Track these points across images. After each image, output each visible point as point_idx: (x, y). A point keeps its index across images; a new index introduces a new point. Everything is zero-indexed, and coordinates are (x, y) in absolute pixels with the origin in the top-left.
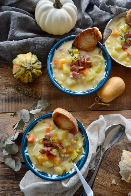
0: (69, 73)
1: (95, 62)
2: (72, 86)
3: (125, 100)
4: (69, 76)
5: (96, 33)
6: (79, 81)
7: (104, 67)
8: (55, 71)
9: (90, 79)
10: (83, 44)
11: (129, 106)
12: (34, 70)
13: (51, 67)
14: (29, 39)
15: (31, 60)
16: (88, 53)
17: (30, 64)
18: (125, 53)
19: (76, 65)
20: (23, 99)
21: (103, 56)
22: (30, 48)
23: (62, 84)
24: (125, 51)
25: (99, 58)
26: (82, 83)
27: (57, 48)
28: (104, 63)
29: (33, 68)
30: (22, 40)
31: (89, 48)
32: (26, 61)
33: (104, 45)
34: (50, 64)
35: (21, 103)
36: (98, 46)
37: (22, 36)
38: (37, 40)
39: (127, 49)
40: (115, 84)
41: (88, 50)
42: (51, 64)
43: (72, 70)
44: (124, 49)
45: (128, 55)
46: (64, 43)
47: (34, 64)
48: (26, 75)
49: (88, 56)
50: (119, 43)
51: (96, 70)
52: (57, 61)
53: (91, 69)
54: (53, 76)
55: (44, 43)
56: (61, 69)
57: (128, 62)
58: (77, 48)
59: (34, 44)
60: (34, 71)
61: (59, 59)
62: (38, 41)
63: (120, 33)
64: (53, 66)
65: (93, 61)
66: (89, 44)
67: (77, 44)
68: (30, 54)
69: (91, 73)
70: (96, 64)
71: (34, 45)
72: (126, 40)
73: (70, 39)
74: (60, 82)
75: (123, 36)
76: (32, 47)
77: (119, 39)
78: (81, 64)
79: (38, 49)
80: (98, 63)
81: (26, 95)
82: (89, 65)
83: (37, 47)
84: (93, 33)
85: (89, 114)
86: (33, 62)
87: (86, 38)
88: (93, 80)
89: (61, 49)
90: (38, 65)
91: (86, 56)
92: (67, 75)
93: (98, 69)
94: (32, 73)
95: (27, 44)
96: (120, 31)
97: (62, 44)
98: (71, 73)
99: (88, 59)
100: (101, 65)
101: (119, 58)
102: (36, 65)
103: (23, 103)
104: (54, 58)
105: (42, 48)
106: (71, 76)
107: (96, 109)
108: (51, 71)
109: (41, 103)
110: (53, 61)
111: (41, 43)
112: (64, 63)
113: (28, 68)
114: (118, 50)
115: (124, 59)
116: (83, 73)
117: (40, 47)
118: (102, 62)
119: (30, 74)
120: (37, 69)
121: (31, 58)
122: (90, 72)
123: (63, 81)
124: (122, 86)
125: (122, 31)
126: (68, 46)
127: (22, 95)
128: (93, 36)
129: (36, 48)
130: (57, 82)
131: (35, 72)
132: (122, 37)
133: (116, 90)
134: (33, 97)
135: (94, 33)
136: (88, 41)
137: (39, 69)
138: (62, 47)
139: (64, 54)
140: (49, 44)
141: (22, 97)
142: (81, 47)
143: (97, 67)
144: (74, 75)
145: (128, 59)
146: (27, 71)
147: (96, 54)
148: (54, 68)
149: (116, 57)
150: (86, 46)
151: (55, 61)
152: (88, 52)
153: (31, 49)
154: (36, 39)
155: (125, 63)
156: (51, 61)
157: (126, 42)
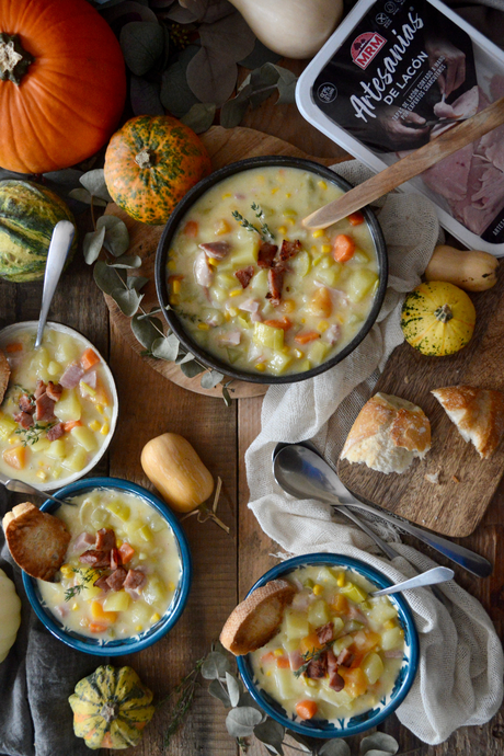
0: (128, 594)
1: (100, 520)
2: (163, 586)
3: (209, 424)
4: (136, 596)
5: (20, 524)
6: (150, 569)
7: (112, 494)
8: (122, 633)
9: (144, 538)
10: (48, 553)
11: (225, 415)
12: (117, 693)
13: (111, 645)
14: (31, 702)
15: (90, 702)
16: (74, 537)
17: (101, 704)
18: (75, 432)
19: (107, 577)
20: (200, 717)
21: (83, 496)
22: (57, 699)
23: (159, 616)
24: (69, 431)
25: (89, 507)
26: (156, 559)
27: (57, 624)
28: (101, 494)
29: (111, 698)
30: (35, 720)
31: (58, 536)
32: (93, 715)
33: (51, 492)
34: (103, 646)
35: (211, 723)
36: (53, 509)
37: (22, 720)
38: (35, 680)
39: (63, 426)
40: (161, 468)
41: (64, 535)
42: (101, 644)
43: (120, 587)
44: (63, 433)
45: (80, 423)
46: (44, 603)
47: (100, 694)
48: (131, 716)
49: (82, 540)
50: (46, 449)
51: (121, 519)
52: (95, 625)
53: (119, 532)
54: (134, 641)
55: (45, 660)
56: (116, 616)
57: (99, 424)
58: (59, 569)
59: (45, 687)
60: (121, 693)
61: (89, 621)
62: (39, 676)
63: (17, 441)
64: (109, 639)
65: (95, 526)
66: (47, 536)
67: (48, 569)
68: (72, 701)
69: (129, 534)
70: (105, 516)
71: (49, 688)
72: (38, 427)
73: (34, 586)
74: (154, 619)
75: (28, 433)
76: (55, 693)
77: (34, 448)
78: (105, 563)
79: (60, 677)
80: (102, 512)
81: (190, 708)
82: (109, 538)
83: (54, 678)
84: (18, 532)
85: (246, 530)
86: (97, 695)
87: (31, 548)
88: (148, 530)
89: (60, 613)
90: (103, 679)
91: (84, 546)
92: (132, 600)
93: (118, 512)
94: (127, 700)
95: (44, 707)
96: (13, 442)
97: (48, 609)
98: (128, 590)
99: (91, 540)
100: (109, 503)
101: (88, 450)
102: (104, 688)
103: (211, 717)
104: (87, 633)
105: (58, 665)
106: (137, 590)
107: (232, 508)
108: (121, 643)
110: (95, 636)
111: (44, 667)
112: (99, 607)
113: (113, 713)
114: (66, 452)
115: (92, 437)
116: (129, 559)
117: (53, 670)
118: (99, 500)
119: (128, 705)
120: (116, 684)
121: (85, 700)
122: (125, 535)
123: (150, 610)
124: (168, 449)
125: (11, 435)
126: (53, 593)
127: (190, 718)
128: (27, 529)
129: (57, 684)
130: (153, 630)
131: (124, 689)
132: (29, 438)
133: (178, 467)
134: (196, 688)
135: (20, 528)
136: (40, 543)
137: (116, 675)
138: (57, 610)
139: (75, 606)
140: (46, 647)
141: (194, 718)
142: (57, 556)
143: (114, 515)
144: (134, 584)
145: (92, 424)
146: (121, 714)
147: (78, 514)
148: (113, 632)
149: (86, 458)
150: (53, 544)
151: (94, 631)
152: (70, 537)
153: (58, 695)
154: (31, 682)
155: (102, 430)
156: (93, 642)
157: (43, 428)
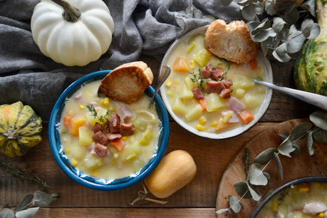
0: (90, 145)
1: (140, 125)
2: (96, 169)
3: (199, 189)
4: (89, 150)
5: (140, 75)
6: (107, 160)
7: (158, 133)
8: (64, 139)
9: (128, 158)
10: (118, 90)
11: (205, 199)
12: (23, 138)
13: (56, 132)
14: (17, 76)
15: (17, 120)
16: (127, 105)
17: (16, 129)
18: (198, 107)
19: (102, 131)
20: (10, 182)
21: (156, 113)
22: (19, 92)
23: (76, 165)
24: (199, 103)
25: (149, 117)
26: (115, 163)
27: (70, 94)
28: (157, 125)
29: (20, 135)
30: (6, 77)
31: (130, 97)
32: (8, 123)
33: (159, 93)
34: (55, 127)
35: (6, 190)
37: (5, 68)
38: (32, 80)
39: (202, 99)
40: (176, 169)
41: (129, 100)
42: (57, 125)
43: (97, 140)
44: (198, 98)
45: (205, 110)
46: (84, 85)
47: (23, 127)
48: (9, 148)
49: (127, 114)
50: (188, 89)
51: (141, 140)
52: (69, 121)
53: (132, 138)
54: (59, 148)
55: (45, 86)
56: (76, 135)
57: (203, 124)
58: (107, 96)
59: (27, 86)
60: (24, 141)
61: (72, 117)
62: (34, 82)
63: (192, 67)
64: (60, 130)
65: (136, 121)
66: (130, 90)
67: (107, 90)
68: (19, 104)
69: (131, 145)
70: (143, 129)
71: (26, 88)
72: (202, 82)
73: (95, 78)
74: (73, 162)
75: (198, 76)
76: (23, 92)
77: (188, 79)
78: (112, 130)
79: (34, 96)
80: (145, 126)
81: (15, 176)
82: (129, 132)
83: (33, 92)
84: (134, 73)
86: (22, 125)
87: (122, 80)
88: (133, 159)
89: (78, 96)
90: (33, 127)
91: (122, 113)
92: (87, 148)
93: (146, 138)
94: (19, 145)
95: (13, 85)
96: (191, 63)
97: (80, 87)
98: (93, 145)
99: (127, 120)
100: (152, 130)
101: (187, 116)
102: (27, 129)
104: (64, 115)
105: (42, 95)
106: (93, 152)
107: (145, 204)
108: (58, 139)
109: (38, 197)
110: (62, 120)
111: (40, 86)
112: (82, 124)
113: (9, 138)
114: (185, 101)
115: (195, 118)
116: (114, 147)
117: (38, 92)
118: (153, 124)
119: (15, 146)
120: (30, 136)
121: (18, 116)
122: (131, 143)
123: (80, 159)
124: (188, 173)
125: (196, 63)
126: (90, 92)
127: (9, 175)
128: (136, 78)
129: (30, 93)
130: (66, 162)
131: (26, 142)
132: (195, 76)
134: (28, 181)
135: (137, 75)
136: (126, 86)
137: (36, 134)
138: (79, 94)
139: (82, 107)
140: (54, 87)
141: (8, 178)
142: (115, 95)
143: (144, 134)
144: (98, 150)
145: (203, 118)
146: (9, 142)
147: (143, 109)
148: (64, 133)
149: (181, 115)
150: (124, 94)
151: (65, 120)
152: (129, 104)
153: (22, 94)
154: (30, 77)
155: (199, 126)
156: (58, 119)
157: (201, 85)
